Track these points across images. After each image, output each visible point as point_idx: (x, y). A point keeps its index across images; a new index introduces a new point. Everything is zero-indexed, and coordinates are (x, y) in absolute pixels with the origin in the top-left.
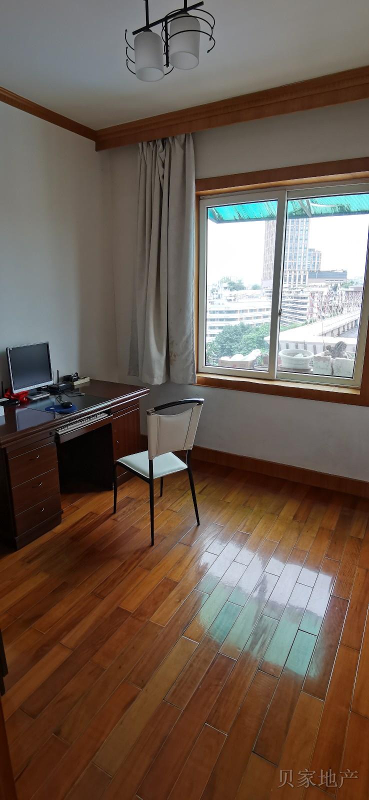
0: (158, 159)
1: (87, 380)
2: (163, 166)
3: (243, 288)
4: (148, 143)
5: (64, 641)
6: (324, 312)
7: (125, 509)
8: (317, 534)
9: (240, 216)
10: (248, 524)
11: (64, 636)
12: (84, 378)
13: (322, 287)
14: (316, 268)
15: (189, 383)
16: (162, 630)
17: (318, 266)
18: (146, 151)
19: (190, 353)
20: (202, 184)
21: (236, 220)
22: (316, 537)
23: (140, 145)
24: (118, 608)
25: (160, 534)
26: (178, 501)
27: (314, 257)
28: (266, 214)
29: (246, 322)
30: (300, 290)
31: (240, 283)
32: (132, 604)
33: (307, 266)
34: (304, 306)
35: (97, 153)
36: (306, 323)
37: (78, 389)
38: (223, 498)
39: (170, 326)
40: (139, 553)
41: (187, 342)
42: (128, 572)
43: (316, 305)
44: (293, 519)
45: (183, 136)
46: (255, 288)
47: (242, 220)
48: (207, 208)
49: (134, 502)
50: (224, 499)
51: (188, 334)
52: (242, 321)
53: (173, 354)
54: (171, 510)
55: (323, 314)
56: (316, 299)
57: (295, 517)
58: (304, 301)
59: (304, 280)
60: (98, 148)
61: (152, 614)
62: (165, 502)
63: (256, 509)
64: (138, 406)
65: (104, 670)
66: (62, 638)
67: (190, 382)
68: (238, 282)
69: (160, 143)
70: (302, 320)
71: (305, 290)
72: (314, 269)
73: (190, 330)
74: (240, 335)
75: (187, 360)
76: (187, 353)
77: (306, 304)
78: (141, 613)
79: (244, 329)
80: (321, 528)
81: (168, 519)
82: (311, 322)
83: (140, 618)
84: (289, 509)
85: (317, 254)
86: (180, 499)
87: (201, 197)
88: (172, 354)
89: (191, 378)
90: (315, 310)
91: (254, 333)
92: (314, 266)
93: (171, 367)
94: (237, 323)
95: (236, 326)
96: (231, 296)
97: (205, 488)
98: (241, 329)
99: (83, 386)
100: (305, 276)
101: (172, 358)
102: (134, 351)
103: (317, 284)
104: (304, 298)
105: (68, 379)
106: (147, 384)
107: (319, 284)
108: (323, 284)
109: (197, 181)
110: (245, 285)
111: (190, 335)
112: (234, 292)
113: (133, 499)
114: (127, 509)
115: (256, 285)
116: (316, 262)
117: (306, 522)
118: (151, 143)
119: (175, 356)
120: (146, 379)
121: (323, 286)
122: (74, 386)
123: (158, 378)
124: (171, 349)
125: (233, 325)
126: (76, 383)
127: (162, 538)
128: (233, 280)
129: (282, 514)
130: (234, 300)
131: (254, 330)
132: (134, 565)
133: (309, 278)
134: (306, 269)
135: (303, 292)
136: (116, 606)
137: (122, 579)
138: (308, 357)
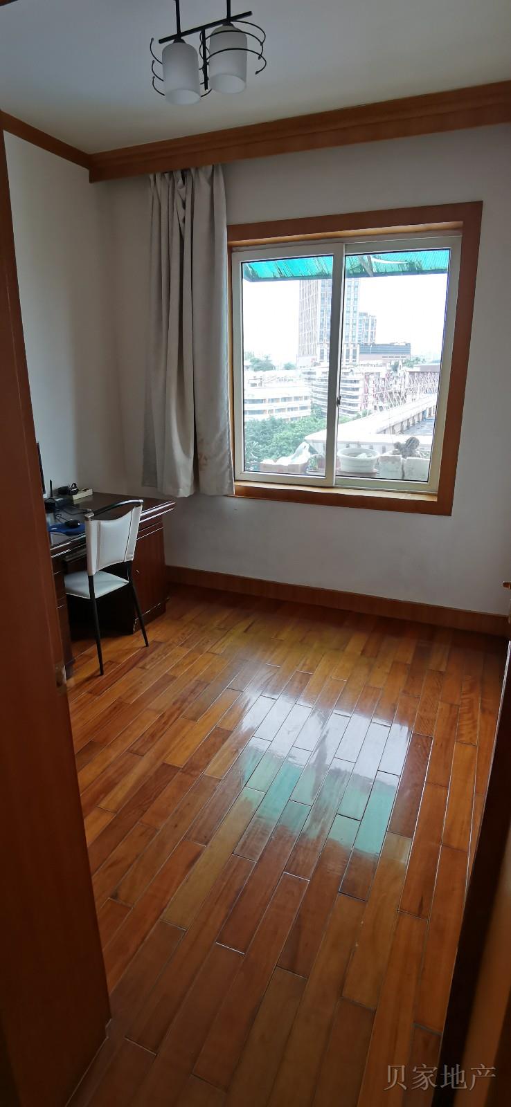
0: (177, 197)
1: (89, 492)
2: (184, 206)
3: (271, 368)
4: (163, 174)
5: (102, 805)
6: (383, 400)
7: (153, 655)
8: (391, 670)
9: (280, 273)
10: (308, 662)
11: (102, 799)
12: (85, 490)
13: (378, 366)
14: (369, 340)
15: (225, 494)
16: (220, 784)
17: (372, 337)
18: (161, 186)
19: (225, 455)
20: (237, 231)
21: (275, 279)
22: (389, 673)
23: (151, 177)
24: (164, 764)
25: (202, 680)
26: (219, 643)
27: (367, 325)
28: (316, 271)
29: (278, 416)
30: (350, 370)
31: (267, 360)
32: (179, 759)
33: (357, 336)
34: (355, 393)
35: (92, 184)
36: (359, 417)
37: (78, 505)
38: (275, 634)
39: (198, 419)
40: (179, 703)
41: (222, 440)
42: (170, 723)
43: (371, 391)
44: (362, 654)
45: (211, 167)
46: (288, 367)
47: (283, 278)
48: (242, 263)
49: (163, 646)
50: (276, 636)
51: (223, 430)
52: (272, 414)
53: (203, 456)
54: (212, 653)
55: (381, 404)
56: (371, 382)
57: (363, 652)
58: (355, 386)
59: (354, 357)
60: (93, 178)
61: (206, 767)
62: (203, 644)
63: (316, 645)
64: (161, 525)
65: (157, 830)
66: (100, 801)
67: (226, 492)
68: (264, 359)
69: (179, 175)
70: (353, 413)
71: (355, 370)
72: (367, 340)
73: (225, 424)
74: (270, 433)
75: (221, 464)
76: (221, 455)
77: (357, 389)
78: (193, 768)
79: (275, 424)
80: (395, 663)
81: (211, 663)
82: (365, 415)
83: (192, 773)
84: (356, 644)
85: (370, 321)
86: (222, 640)
87: (234, 249)
88: (201, 456)
89: (227, 487)
90: (371, 399)
91: (290, 430)
92: (367, 337)
93: (201, 473)
94: (265, 417)
95: (264, 422)
96: (255, 378)
97: (250, 626)
98: (271, 425)
99: (84, 500)
100: (355, 351)
101: (202, 461)
102: (149, 453)
103: (371, 362)
104: (355, 381)
105: (64, 492)
106: (171, 496)
107: (374, 362)
108: (380, 362)
109: (230, 228)
110: (274, 363)
111: (225, 430)
112: (260, 374)
113: (160, 643)
114: (155, 655)
115: (289, 364)
116: (370, 331)
117: (376, 656)
118: (166, 175)
119: (206, 460)
120: (168, 490)
121: (379, 364)
122: (72, 500)
123: (185, 489)
124: (199, 451)
125: (260, 420)
126: (75, 497)
127: (205, 684)
128: (257, 357)
129: (348, 649)
130: (261, 384)
131: (289, 427)
132: (176, 716)
133: (360, 353)
134: (357, 342)
135: (353, 374)
136: (159, 764)
137: (162, 732)
138: (373, 458)
